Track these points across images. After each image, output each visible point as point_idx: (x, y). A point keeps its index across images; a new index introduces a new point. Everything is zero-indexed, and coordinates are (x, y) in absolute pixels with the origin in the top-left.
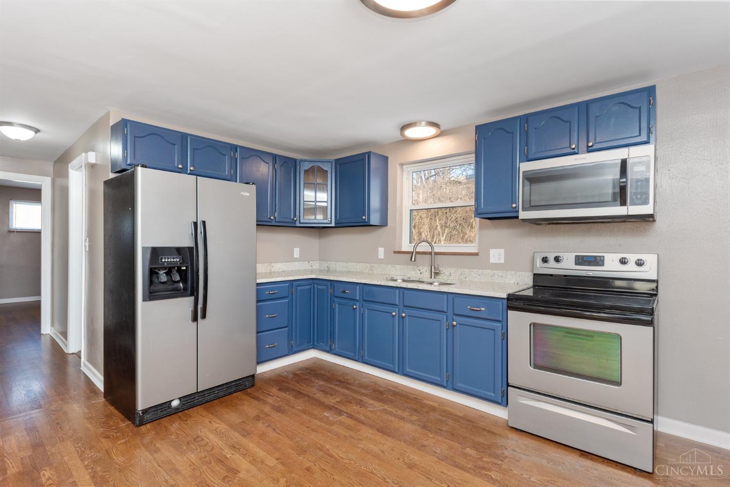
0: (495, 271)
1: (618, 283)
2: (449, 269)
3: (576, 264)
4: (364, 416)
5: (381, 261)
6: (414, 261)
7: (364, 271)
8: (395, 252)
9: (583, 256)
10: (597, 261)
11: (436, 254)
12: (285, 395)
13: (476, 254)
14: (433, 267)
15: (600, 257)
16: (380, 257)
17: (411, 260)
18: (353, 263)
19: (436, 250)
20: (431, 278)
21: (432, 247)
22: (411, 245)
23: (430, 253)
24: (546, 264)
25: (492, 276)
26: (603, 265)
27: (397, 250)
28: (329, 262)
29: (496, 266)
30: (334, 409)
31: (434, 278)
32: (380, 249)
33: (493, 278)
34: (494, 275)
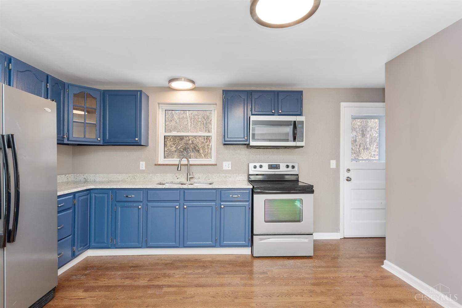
0: (227, 174)
1: (287, 177)
2: (198, 174)
3: (269, 169)
4: (177, 282)
5: (142, 172)
6: (180, 170)
7: (127, 180)
8: (156, 165)
9: (271, 165)
10: (277, 167)
11: (191, 165)
12: (96, 293)
13: (216, 165)
14: (189, 174)
15: (278, 165)
16: (141, 168)
17: (178, 170)
18: (115, 174)
19: (191, 163)
20: (187, 181)
21: (188, 161)
22: (165, 159)
23: (187, 165)
24: (255, 169)
25: (225, 177)
26: (279, 169)
27: (157, 163)
28: (86, 175)
29: (227, 171)
30: (151, 286)
31: (190, 181)
32: (141, 163)
33: (226, 178)
34: (226, 176)
